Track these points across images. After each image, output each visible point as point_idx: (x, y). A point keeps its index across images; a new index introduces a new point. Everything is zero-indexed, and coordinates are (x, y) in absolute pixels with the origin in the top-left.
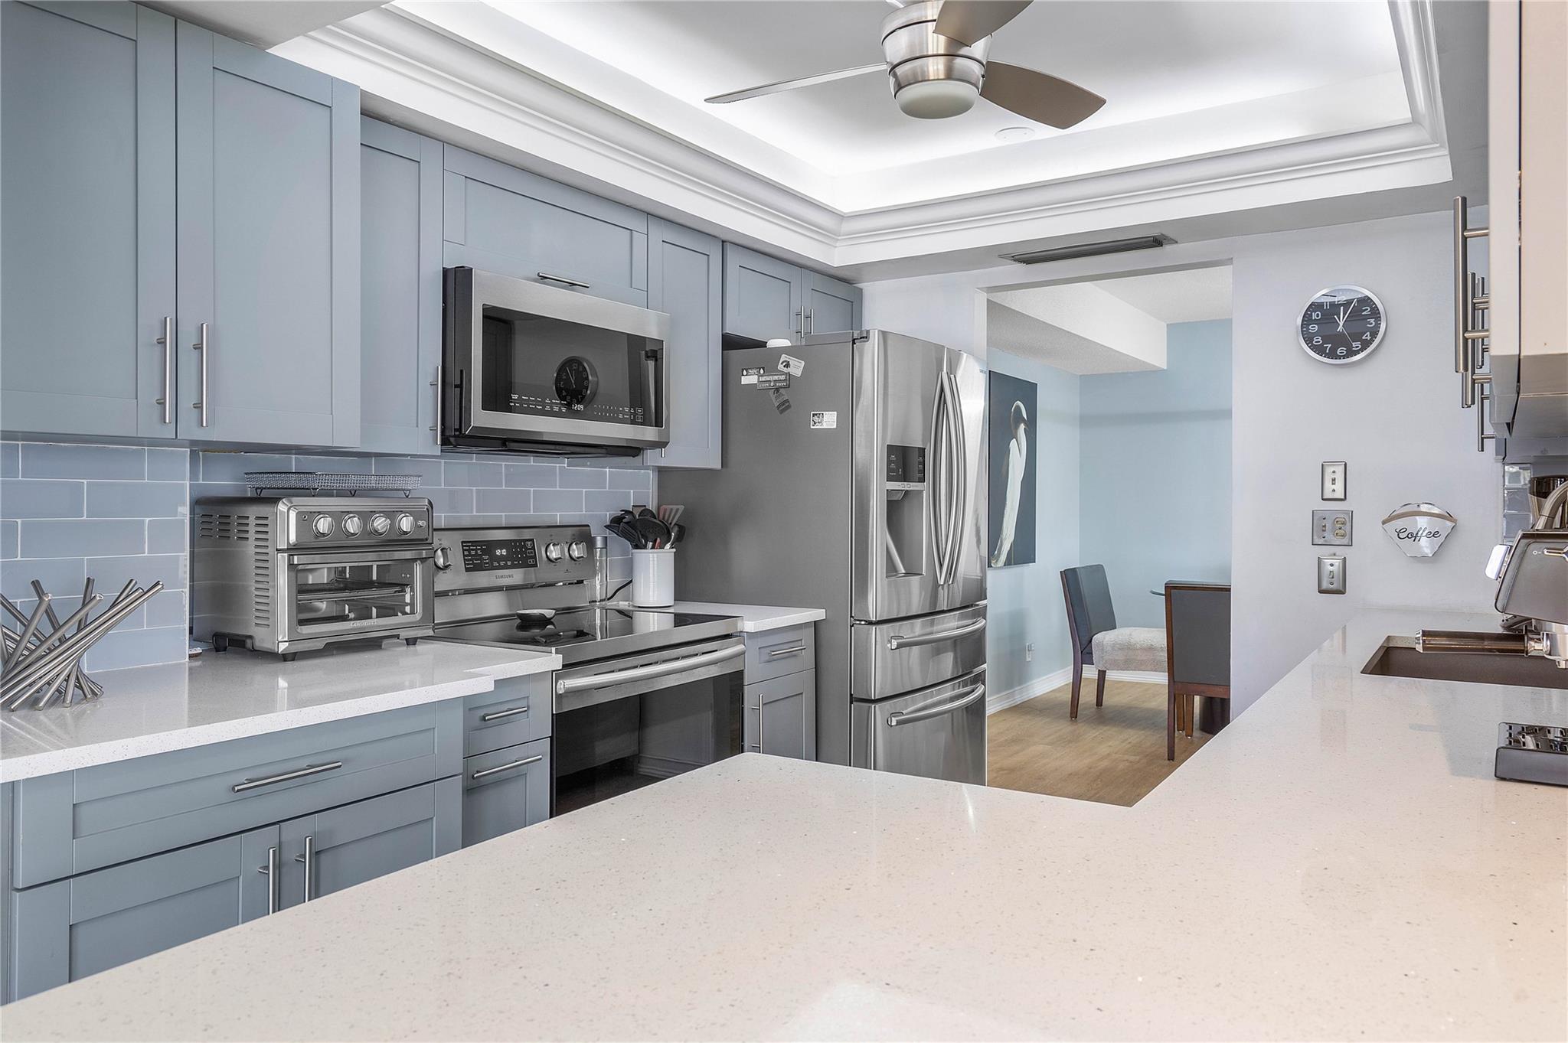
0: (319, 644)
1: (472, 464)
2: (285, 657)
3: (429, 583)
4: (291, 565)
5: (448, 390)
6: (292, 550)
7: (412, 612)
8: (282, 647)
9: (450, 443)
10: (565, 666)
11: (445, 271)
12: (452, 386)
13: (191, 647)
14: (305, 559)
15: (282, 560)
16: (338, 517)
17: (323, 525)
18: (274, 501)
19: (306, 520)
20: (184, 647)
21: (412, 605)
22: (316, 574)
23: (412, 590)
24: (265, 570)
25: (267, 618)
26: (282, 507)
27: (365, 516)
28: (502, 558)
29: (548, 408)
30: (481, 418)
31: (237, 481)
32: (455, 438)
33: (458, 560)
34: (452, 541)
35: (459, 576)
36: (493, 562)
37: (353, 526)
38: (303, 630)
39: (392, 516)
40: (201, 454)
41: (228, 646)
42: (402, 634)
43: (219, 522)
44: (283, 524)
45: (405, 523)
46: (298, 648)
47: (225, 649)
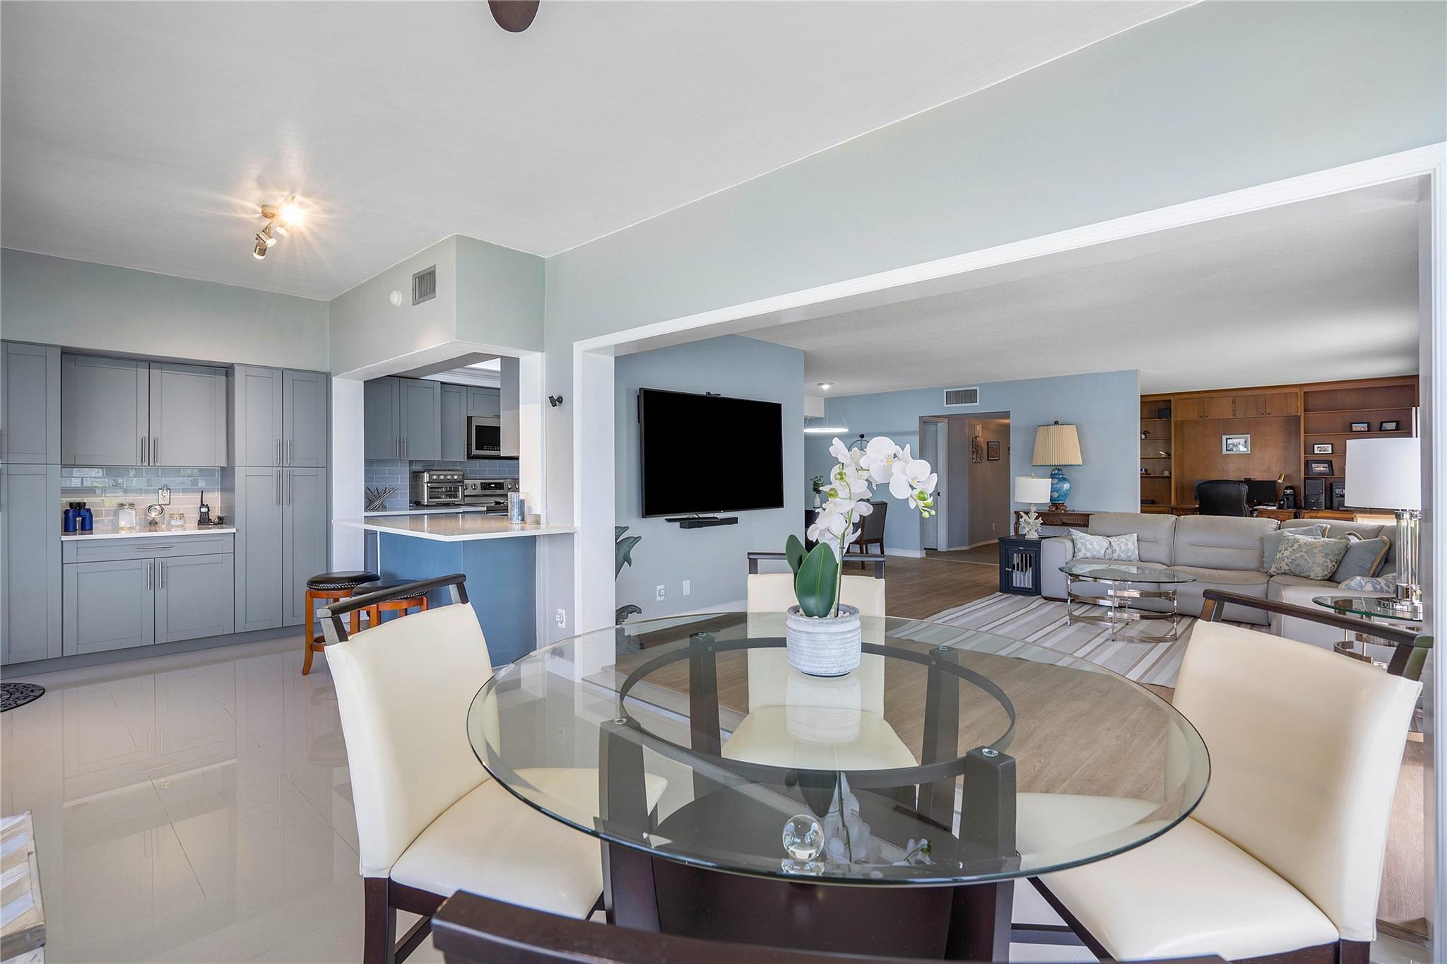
0: (435, 503)
1: (474, 464)
2: (427, 506)
3: (463, 492)
4: (428, 486)
6: (428, 483)
7: (459, 498)
8: (426, 503)
9: (468, 459)
10: (487, 510)
11: (468, 417)
12: (469, 444)
13: (409, 504)
14: (430, 485)
15: (426, 484)
16: (439, 476)
17: (435, 477)
18: (424, 472)
19: (430, 477)
20: (407, 502)
21: (459, 496)
22: (441, 489)
23: (459, 493)
24: (423, 487)
25: (423, 499)
26: (425, 473)
27: (445, 476)
28: (493, 487)
30: (474, 452)
31: (418, 468)
32: (470, 457)
33: (479, 487)
34: (478, 482)
35: (479, 491)
36: (490, 488)
37: (442, 477)
38: (430, 500)
39: (453, 475)
40: (411, 462)
41: (417, 504)
42: (456, 503)
43: (416, 476)
44: (426, 477)
45: (456, 477)
46: (429, 504)
47: (417, 505)
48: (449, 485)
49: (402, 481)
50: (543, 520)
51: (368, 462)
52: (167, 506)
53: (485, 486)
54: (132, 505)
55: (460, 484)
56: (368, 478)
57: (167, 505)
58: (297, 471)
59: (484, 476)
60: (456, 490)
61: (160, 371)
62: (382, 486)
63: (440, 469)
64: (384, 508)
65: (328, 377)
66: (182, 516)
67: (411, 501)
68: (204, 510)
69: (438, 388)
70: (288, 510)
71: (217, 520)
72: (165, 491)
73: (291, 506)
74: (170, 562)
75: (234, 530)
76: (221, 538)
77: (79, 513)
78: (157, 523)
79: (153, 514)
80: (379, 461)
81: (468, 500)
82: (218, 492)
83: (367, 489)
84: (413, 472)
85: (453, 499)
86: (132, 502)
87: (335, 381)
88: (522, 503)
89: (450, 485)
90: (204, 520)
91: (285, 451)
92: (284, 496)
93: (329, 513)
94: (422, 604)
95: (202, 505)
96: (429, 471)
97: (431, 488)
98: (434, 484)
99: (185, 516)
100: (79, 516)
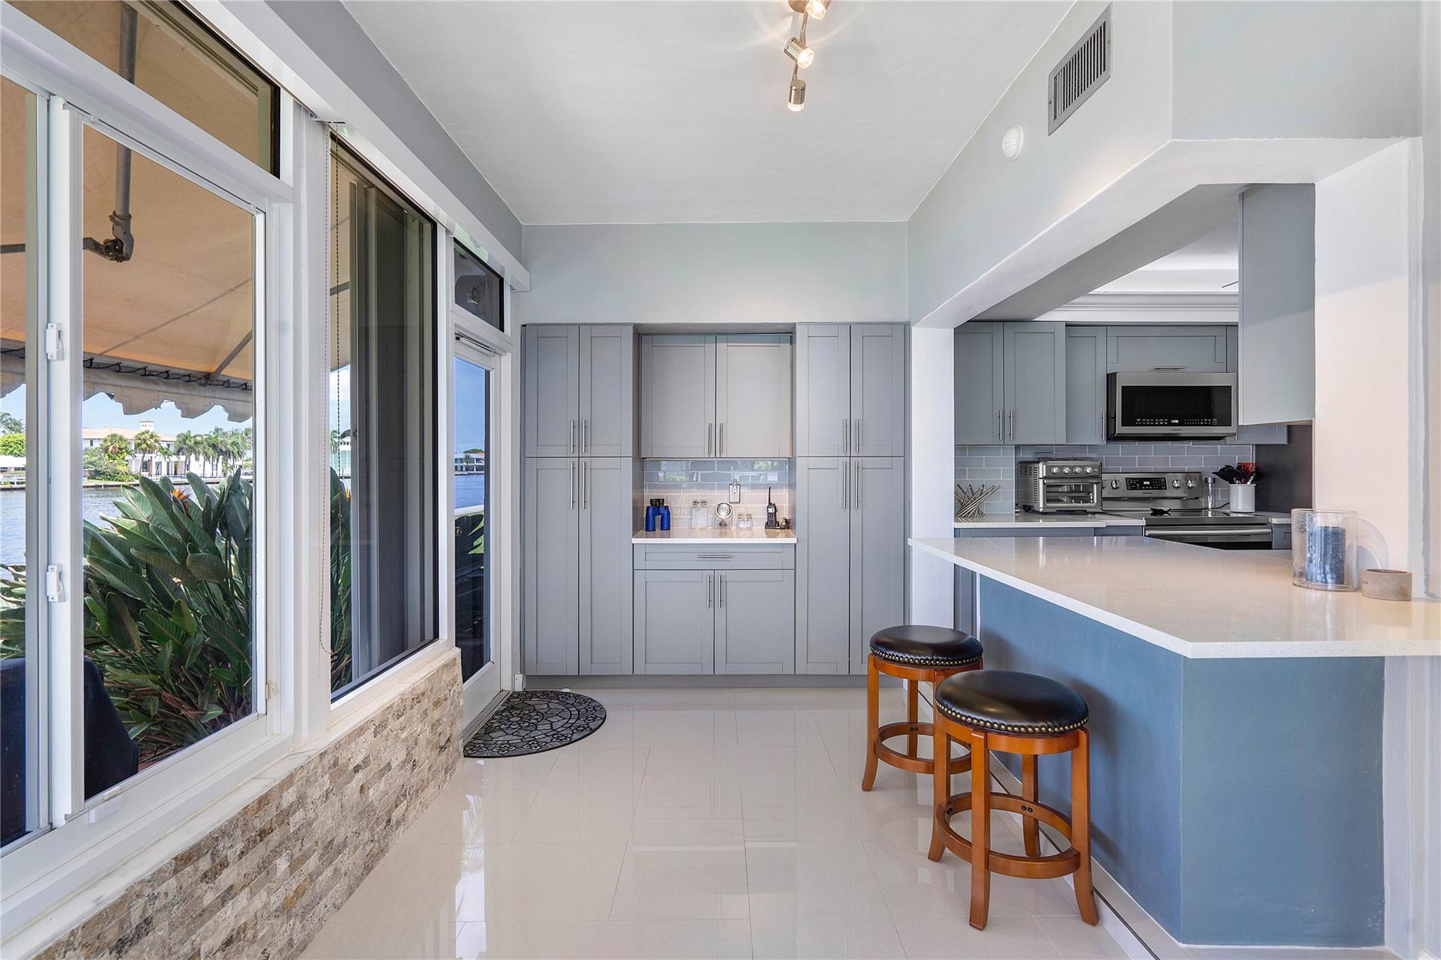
0: (1055, 510)
1: (1120, 448)
2: (1043, 513)
3: (1099, 493)
4: (1044, 483)
5: (1110, 419)
6: (1044, 478)
7: (1093, 502)
8: (1041, 510)
9: (1111, 440)
10: (1147, 525)
11: (1108, 375)
12: (1110, 417)
13: (1016, 509)
14: (1048, 481)
15: (1041, 481)
16: (1061, 468)
17: (1055, 470)
18: (1039, 462)
19: (1049, 469)
20: (1013, 510)
21: (1093, 500)
22: (1063, 488)
23: (1093, 494)
24: (1036, 484)
25: (1037, 501)
26: (1041, 465)
27: (1072, 468)
28: (1146, 485)
29: (1157, 423)
30: (1120, 429)
31: (1028, 456)
32: (1112, 437)
33: (1124, 486)
34: (1122, 478)
35: (1123, 492)
36: (1142, 487)
37: (1066, 470)
38: (1049, 505)
39: (1083, 467)
40: (1017, 447)
41: (1026, 509)
42: (1088, 510)
43: (1025, 469)
44: (1042, 470)
45: (1088, 470)
46: (1047, 510)
47: (1026, 511)
48: (1073, 483)
49: (1004, 476)
50: (1418, 589)
51: (959, 448)
52: (737, 505)
53: (1134, 484)
54: (704, 502)
55: (1094, 481)
56: (959, 472)
57: (737, 503)
58: (867, 462)
59: (1129, 468)
60: (1088, 490)
61: (726, 344)
62: (976, 482)
63: (1061, 457)
64: (979, 515)
65: (906, 327)
66: (749, 517)
67: (1017, 505)
68: (771, 510)
69: (1061, 332)
70: (856, 515)
71: (784, 524)
72: (735, 487)
73: (860, 509)
74: (730, 576)
75: (794, 541)
76: (780, 550)
77: (659, 510)
78: (726, 525)
79: (723, 515)
80: (974, 447)
81: (1108, 506)
82: (786, 488)
83: (958, 486)
84: (1020, 463)
85: (1082, 504)
86: (704, 499)
87: (916, 333)
88: (1335, 538)
89: (1078, 482)
90: (772, 523)
91: (852, 433)
92: (851, 498)
93: (907, 521)
94: (1077, 744)
95: (770, 504)
96: (1045, 460)
97: (1048, 486)
98: (1052, 481)
99: (753, 516)
100: (659, 514)
